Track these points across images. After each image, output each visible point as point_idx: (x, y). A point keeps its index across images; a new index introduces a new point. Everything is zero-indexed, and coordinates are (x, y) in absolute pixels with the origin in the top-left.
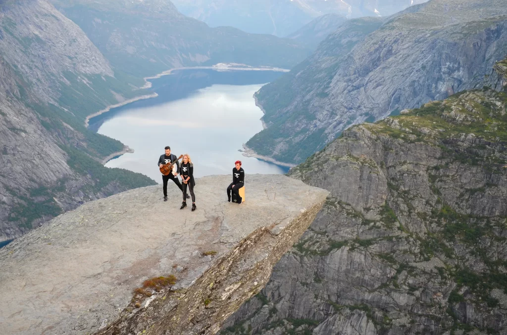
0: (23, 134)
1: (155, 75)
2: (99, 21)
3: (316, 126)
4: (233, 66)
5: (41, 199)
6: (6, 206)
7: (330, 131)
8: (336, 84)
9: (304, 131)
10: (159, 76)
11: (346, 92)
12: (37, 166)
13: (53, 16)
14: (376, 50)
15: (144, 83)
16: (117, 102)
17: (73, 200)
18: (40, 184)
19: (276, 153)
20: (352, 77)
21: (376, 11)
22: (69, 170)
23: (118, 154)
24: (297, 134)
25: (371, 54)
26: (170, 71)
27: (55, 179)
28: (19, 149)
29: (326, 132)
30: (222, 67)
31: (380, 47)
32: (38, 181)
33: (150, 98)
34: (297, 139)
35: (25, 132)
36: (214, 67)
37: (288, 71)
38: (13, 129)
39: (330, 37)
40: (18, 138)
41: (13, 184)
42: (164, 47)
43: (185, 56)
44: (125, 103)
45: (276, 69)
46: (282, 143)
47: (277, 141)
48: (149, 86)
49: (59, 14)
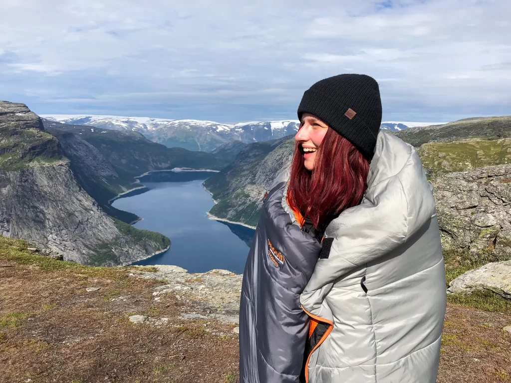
0: (92, 212)
1: (139, 176)
2: (105, 145)
3: (250, 201)
4: (184, 169)
5: (105, 250)
6: (85, 256)
7: (259, 203)
8: (259, 177)
9: (244, 203)
10: (142, 176)
11: (265, 181)
12: (101, 231)
13: (84, 144)
14: (280, 159)
15: (135, 181)
16: (124, 192)
17: (123, 250)
18: (103, 242)
19: (228, 216)
20: (268, 174)
21: (254, 139)
22: (118, 232)
23: (135, 221)
24: (240, 205)
25: (277, 161)
26: (147, 173)
27: (111, 238)
28: (90, 221)
29: (257, 203)
30: (177, 170)
31: (282, 157)
32: (102, 239)
33: (142, 189)
34: (241, 208)
35: (92, 210)
36: (173, 170)
37: (218, 171)
38: (86, 209)
39: (242, 153)
40: (89, 214)
41: (88, 243)
42: (143, 159)
43: (155, 164)
44: (128, 192)
45: (208, 170)
46: (231, 211)
47: (228, 209)
48: (138, 181)
49: (86, 143)
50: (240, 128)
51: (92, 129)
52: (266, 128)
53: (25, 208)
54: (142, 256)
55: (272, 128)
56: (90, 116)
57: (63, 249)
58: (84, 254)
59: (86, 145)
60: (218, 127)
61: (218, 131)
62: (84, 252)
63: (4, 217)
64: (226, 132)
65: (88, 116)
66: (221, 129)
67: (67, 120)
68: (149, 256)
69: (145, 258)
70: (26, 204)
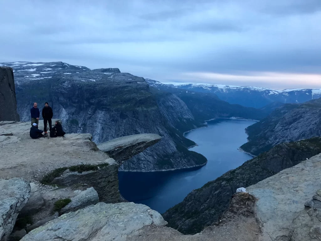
1: (208, 120)
2: (191, 101)
3: (268, 143)
4: (238, 118)
5: (166, 159)
8: (278, 127)
9: (264, 144)
10: (210, 120)
11: (281, 130)
12: (166, 147)
14: (295, 115)
15: (204, 122)
18: (167, 154)
20: (285, 125)
21: (297, 101)
22: (176, 150)
23: (193, 146)
24: (261, 145)
25: (293, 117)
26: (214, 119)
27: (171, 152)
29: (273, 145)
30: (233, 118)
31: (297, 114)
32: (166, 152)
34: (261, 147)
36: (231, 118)
37: (259, 121)
39: (277, 110)
41: (158, 153)
42: (213, 110)
43: (220, 114)
46: (254, 148)
47: (252, 147)
48: (206, 123)
49: (179, 99)
50: (286, 93)
51: (187, 92)
52: (307, 94)
53: (132, 131)
54: (187, 166)
55: (313, 94)
56: (192, 83)
57: (145, 154)
58: (155, 159)
59: (178, 100)
60: (270, 92)
61: (269, 94)
62: (156, 157)
63: (122, 134)
64: (276, 95)
65: (190, 83)
66: (272, 93)
67: (179, 86)
68: (192, 167)
69: (189, 167)
70: (132, 129)
